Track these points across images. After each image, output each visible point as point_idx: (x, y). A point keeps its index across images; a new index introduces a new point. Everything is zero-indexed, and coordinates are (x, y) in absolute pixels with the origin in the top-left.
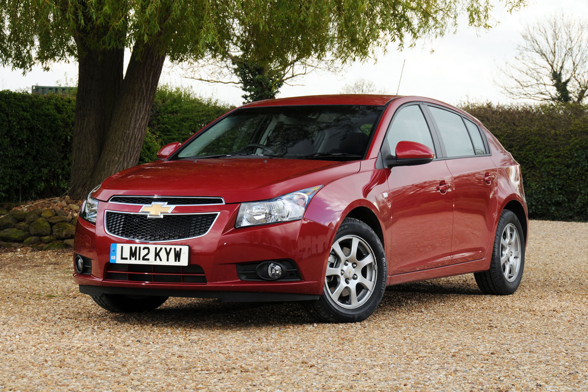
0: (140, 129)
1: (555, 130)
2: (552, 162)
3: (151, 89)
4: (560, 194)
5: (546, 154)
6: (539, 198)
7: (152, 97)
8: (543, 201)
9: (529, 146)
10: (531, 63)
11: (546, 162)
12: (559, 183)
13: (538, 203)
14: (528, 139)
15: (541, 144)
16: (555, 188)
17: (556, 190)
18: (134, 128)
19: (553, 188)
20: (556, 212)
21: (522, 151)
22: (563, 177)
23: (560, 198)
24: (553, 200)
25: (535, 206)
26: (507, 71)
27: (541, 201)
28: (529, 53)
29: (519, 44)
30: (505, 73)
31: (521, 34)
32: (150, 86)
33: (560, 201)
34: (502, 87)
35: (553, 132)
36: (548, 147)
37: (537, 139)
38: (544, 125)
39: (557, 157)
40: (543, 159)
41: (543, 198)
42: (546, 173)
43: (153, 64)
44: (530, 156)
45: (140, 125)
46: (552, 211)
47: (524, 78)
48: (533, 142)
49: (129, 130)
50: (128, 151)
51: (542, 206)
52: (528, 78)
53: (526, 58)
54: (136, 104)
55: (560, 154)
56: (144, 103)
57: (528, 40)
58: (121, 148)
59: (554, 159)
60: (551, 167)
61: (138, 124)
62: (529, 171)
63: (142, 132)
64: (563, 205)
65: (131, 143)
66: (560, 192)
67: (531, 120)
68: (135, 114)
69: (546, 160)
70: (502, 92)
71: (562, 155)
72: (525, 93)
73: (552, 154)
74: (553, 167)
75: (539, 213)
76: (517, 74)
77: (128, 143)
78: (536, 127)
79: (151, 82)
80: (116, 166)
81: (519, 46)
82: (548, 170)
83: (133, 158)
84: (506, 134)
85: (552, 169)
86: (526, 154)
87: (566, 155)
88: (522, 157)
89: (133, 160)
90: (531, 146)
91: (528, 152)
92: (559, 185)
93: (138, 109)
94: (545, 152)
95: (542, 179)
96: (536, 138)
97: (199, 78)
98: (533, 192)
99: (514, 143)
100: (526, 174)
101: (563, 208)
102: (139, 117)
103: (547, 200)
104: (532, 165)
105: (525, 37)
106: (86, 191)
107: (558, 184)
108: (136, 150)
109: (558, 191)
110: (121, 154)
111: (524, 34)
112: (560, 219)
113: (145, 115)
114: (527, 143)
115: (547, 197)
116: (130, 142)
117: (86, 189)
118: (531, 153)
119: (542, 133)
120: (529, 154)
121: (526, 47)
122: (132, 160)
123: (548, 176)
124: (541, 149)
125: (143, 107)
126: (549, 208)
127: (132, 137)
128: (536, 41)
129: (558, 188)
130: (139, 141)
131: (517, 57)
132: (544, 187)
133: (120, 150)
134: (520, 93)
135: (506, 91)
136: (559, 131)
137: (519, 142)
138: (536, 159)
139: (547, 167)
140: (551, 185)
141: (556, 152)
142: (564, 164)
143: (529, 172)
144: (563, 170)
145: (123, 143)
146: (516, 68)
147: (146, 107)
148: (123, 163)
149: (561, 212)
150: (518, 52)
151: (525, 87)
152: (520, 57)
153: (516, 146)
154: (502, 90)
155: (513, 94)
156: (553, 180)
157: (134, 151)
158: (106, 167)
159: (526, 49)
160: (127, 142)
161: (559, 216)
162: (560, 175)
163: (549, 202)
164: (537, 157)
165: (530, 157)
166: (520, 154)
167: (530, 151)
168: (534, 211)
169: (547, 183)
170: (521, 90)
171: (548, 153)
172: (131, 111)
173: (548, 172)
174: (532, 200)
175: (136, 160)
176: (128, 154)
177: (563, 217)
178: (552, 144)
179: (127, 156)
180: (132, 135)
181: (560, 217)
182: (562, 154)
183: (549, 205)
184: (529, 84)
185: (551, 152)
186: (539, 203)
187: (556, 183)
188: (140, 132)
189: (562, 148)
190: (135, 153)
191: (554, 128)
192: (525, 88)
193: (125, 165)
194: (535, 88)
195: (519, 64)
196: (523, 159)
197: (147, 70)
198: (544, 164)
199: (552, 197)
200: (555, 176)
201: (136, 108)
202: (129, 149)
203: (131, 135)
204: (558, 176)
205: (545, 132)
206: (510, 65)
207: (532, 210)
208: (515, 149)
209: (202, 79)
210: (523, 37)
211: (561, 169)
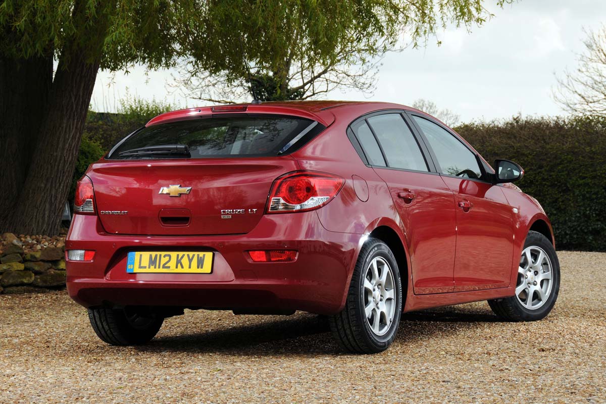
0: (70, 150)
1: (591, 147)
2: (588, 184)
3: (82, 103)
4: (598, 220)
5: (581, 174)
6: (574, 225)
7: (83, 113)
8: (579, 229)
9: (562, 166)
10: (598, 75)
11: (581, 185)
12: (597, 208)
13: (573, 231)
14: (560, 158)
15: (575, 164)
16: (592, 214)
17: (593, 216)
18: (63, 149)
19: (589, 213)
20: (594, 242)
21: (554, 172)
22: (600, 201)
23: (598, 225)
24: (590, 228)
25: (570, 234)
26: (569, 85)
27: (576, 229)
28: (594, 65)
29: (583, 54)
30: (566, 87)
31: (585, 43)
32: (81, 100)
33: (598, 229)
34: (564, 103)
35: (588, 149)
36: (582, 167)
37: (570, 158)
38: (578, 141)
39: (594, 178)
40: (577, 180)
41: (579, 226)
42: (581, 197)
43: (83, 74)
44: (562, 177)
45: (70, 145)
46: (589, 241)
47: (590, 93)
48: (566, 161)
49: (56, 152)
50: (57, 176)
51: (578, 235)
52: (595, 93)
53: (592, 70)
54: (65, 121)
55: (597, 175)
56: (74, 120)
57: (593, 49)
58: (47, 172)
59: (590, 181)
60: (586, 190)
61: (68, 145)
62: (562, 194)
63: (73, 154)
64: (602, 233)
65: (60, 167)
66: (598, 218)
67: (563, 136)
68: (64, 133)
69: (581, 182)
70: (564, 110)
71: (599, 176)
72: (590, 109)
73: (588, 175)
74: (589, 190)
75: (574, 243)
76: (581, 89)
77: (56, 168)
78: (568, 144)
79: (81, 94)
80: (43, 194)
81: (583, 56)
82: (583, 193)
83: (62, 185)
84: (535, 153)
85: (587, 192)
86: (558, 175)
87: (603, 175)
88: (553, 178)
89: (63, 186)
90: (564, 166)
91: (560, 172)
92: (597, 210)
93: (67, 126)
94: (580, 172)
95: (577, 204)
96: (570, 156)
97: (208, 98)
98: (567, 219)
99: (545, 163)
100: (559, 198)
101: (602, 237)
102: (69, 136)
103: (583, 228)
104: (565, 188)
105: (589, 46)
106: (8, 225)
107: (595, 209)
108: (67, 174)
109: (596, 217)
110: (47, 180)
111: (588, 43)
112: (598, 250)
113: (76, 133)
114: (559, 163)
115: (582, 224)
116: (58, 166)
117: (8, 222)
118: (563, 174)
119: (576, 150)
120: (561, 175)
121: (591, 58)
122: (61, 187)
123: (583, 200)
124: (575, 169)
125: (73, 125)
126: (586, 237)
127: (60, 160)
128: (602, 50)
129: (595, 214)
130: (70, 164)
131: (581, 70)
132: (580, 213)
133: (46, 175)
134: (584, 110)
135: (569, 108)
136: (595, 147)
137: (550, 161)
138: (570, 181)
139: (582, 190)
140: (587, 211)
141: (592, 172)
142: (602, 186)
143: (561, 196)
144: (601, 193)
145: (49, 167)
146: (580, 81)
147: (77, 124)
148: (50, 190)
149: (599, 242)
150: (582, 63)
151: (591, 102)
152: (584, 69)
153: (547, 167)
154: (565, 106)
155: (576, 111)
156: (589, 205)
157: (63, 176)
158: (30, 196)
159: (591, 60)
160: (55, 165)
161: (597, 247)
162: (597, 198)
163: (586, 231)
164: (570, 179)
165: (563, 179)
166: (551, 176)
167: (563, 171)
168: (569, 241)
169: (583, 208)
170: (586, 107)
171: (583, 173)
172: (59, 129)
173: (584, 196)
174: (566, 229)
175: (67, 186)
176: (56, 179)
177: (602, 247)
178: (587, 163)
179: (56, 182)
180: (61, 157)
181: (599, 247)
182: (599, 174)
183: (586, 233)
184: (595, 99)
185: (586, 172)
186: (575, 232)
187: (593, 208)
188: (71, 154)
189: (599, 168)
190: (65, 178)
191: (589, 144)
192: (590, 104)
193: (53, 194)
194: (602, 104)
195: (584, 78)
196: (555, 181)
197: (76, 81)
198: (579, 186)
199: (589, 224)
200: (592, 200)
201: (64, 125)
202: (57, 174)
203: (59, 157)
204: (595, 200)
205: (579, 149)
206: (572, 78)
207: (567, 239)
208: (545, 170)
209: (213, 99)
210: (588, 47)
211: (598, 192)
